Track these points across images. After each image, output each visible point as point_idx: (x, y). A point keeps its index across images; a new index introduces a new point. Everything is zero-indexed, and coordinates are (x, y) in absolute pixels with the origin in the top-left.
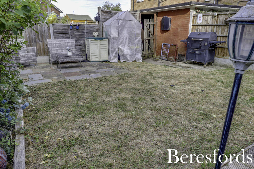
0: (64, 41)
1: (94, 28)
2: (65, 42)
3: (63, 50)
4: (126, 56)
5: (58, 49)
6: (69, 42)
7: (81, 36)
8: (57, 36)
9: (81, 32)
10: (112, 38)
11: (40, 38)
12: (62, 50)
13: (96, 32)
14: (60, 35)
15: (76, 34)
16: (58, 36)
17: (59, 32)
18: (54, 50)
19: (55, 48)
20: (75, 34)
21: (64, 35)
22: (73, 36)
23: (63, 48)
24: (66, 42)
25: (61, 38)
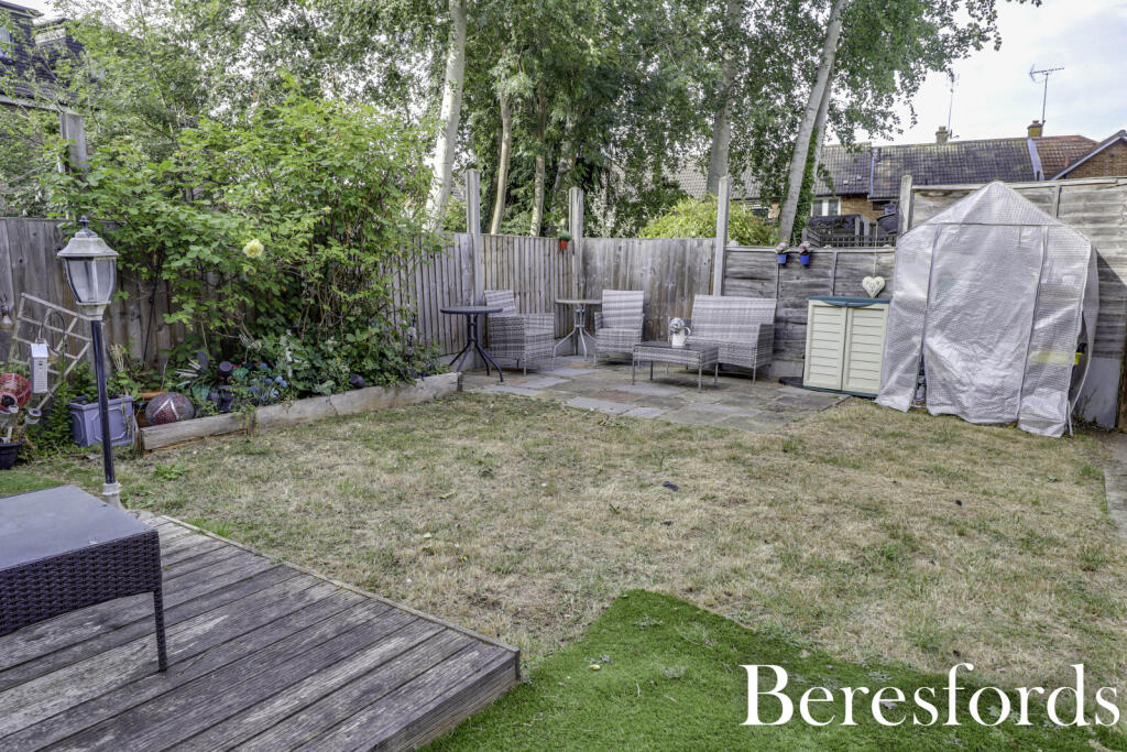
0: (741, 302)
1: (872, 262)
2: (743, 306)
3: (731, 334)
4: (955, 389)
5: (718, 326)
6: (756, 307)
7: (816, 290)
8: (734, 286)
9: (818, 276)
10: (896, 302)
11: (686, 291)
12: (728, 330)
13: (878, 274)
14: (744, 283)
15: (799, 281)
16: (739, 286)
17: (741, 273)
18: (703, 329)
19: (708, 322)
20: (795, 281)
21: (758, 286)
22: (788, 288)
23: (732, 326)
24: (748, 306)
25: (745, 293)
